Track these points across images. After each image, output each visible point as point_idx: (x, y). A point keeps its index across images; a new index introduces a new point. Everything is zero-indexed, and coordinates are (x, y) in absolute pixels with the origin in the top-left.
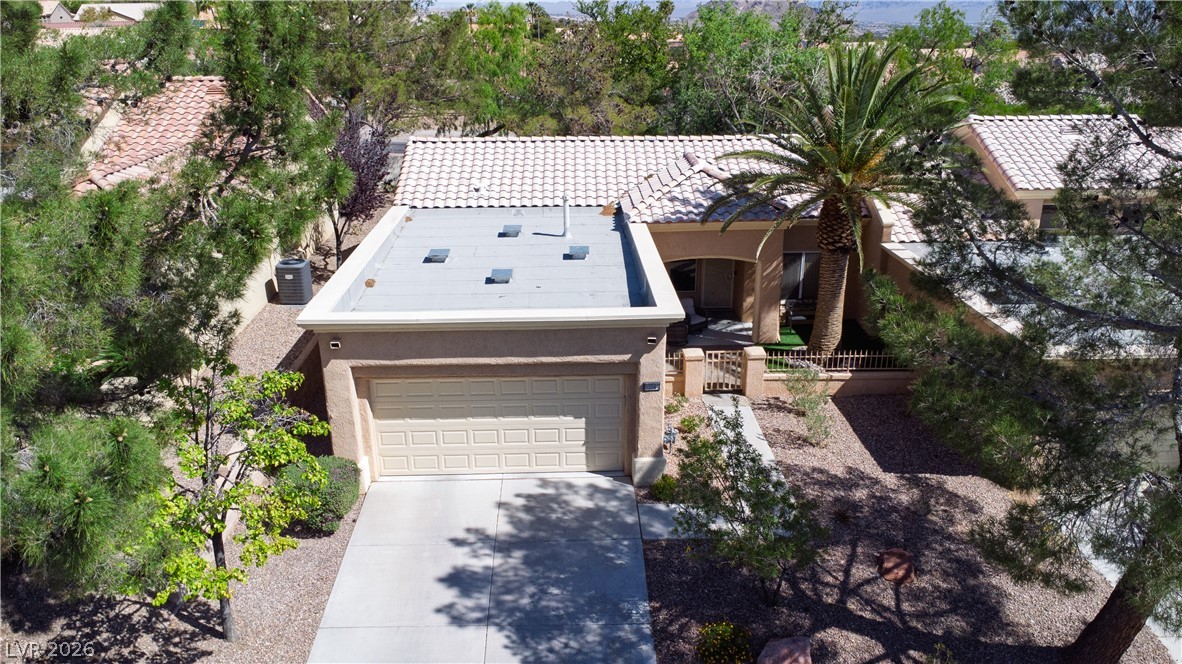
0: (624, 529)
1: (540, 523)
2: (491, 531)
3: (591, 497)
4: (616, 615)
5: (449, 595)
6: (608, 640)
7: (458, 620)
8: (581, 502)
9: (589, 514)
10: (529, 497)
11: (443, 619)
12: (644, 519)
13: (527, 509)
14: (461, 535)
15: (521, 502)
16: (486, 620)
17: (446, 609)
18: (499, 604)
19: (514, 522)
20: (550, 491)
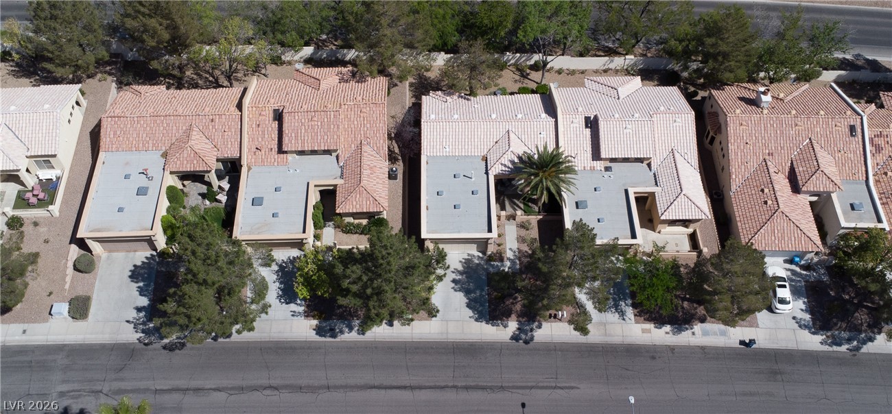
0: (484, 269)
1: (468, 267)
2: (459, 269)
3: (478, 260)
4: (482, 290)
5: (453, 285)
6: (481, 295)
7: (455, 290)
8: (477, 262)
9: (478, 265)
10: (465, 259)
11: (453, 290)
12: (489, 267)
13: (465, 263)
14: (453, 270)
15: (464, 261)
16: (460, 291)
17: (453, 288)
18: (462, 287)
19: (463, 267)
20: (470, 258)
